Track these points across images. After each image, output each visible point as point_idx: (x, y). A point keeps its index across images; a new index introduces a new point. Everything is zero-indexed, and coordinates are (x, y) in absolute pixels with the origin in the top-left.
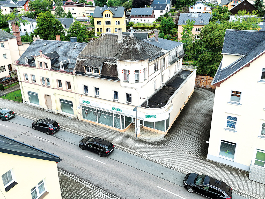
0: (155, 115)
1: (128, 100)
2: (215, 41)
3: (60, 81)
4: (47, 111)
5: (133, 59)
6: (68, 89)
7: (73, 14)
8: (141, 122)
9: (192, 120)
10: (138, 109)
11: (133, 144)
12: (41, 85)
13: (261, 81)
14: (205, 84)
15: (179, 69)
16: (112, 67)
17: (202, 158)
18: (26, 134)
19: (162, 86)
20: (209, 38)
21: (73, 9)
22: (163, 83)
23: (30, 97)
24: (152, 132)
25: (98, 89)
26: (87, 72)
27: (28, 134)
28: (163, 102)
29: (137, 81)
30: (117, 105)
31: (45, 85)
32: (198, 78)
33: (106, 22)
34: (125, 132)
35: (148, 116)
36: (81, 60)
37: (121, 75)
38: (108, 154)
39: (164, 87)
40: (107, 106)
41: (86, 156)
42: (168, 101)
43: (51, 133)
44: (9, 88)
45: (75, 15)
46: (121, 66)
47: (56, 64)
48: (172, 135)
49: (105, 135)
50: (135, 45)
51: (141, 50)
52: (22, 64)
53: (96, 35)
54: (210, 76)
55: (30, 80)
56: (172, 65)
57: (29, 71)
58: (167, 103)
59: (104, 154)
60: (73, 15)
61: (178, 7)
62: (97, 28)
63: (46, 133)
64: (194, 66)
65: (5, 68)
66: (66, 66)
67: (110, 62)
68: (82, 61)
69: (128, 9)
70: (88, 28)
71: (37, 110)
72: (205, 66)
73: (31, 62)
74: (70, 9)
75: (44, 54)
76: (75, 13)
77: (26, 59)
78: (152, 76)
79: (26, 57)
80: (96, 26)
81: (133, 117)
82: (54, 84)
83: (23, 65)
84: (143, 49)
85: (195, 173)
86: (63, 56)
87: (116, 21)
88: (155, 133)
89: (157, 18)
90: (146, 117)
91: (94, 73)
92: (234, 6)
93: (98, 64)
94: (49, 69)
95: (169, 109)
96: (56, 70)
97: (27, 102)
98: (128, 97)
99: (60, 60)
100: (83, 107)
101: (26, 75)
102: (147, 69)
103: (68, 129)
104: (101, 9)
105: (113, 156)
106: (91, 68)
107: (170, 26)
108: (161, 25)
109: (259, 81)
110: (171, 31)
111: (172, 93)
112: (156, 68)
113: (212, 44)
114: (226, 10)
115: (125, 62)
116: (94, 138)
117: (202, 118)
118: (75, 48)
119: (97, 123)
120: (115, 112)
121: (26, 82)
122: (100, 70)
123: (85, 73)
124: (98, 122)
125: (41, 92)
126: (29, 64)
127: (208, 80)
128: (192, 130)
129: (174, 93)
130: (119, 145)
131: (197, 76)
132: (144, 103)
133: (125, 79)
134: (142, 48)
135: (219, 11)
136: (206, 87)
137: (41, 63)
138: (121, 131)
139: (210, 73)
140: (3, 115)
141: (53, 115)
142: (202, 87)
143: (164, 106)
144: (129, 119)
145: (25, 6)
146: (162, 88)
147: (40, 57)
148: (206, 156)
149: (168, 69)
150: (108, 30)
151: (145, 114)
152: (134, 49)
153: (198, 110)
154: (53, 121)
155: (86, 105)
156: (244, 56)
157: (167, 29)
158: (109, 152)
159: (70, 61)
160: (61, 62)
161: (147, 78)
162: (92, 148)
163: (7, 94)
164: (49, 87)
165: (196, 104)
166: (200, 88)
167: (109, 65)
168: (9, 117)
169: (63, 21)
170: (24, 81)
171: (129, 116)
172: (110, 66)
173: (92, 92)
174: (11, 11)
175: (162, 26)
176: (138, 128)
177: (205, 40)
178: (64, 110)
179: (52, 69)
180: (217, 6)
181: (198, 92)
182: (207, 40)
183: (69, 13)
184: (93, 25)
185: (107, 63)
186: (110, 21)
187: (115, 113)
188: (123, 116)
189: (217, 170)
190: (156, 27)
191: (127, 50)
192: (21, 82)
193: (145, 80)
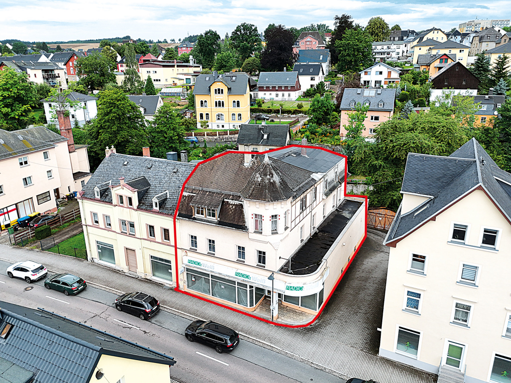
0: (301, 285)
1: (260, 262)
2: (399, 151)
3: (151, 228)
4: (129, 275)
5: (269, 200)
6: (165, 239)
7: (154, 80)
8: (280, 295)
9: (360, 289)
10: (275, 276)
11: (267, 333)
12: (120, 232)
13: (452, 242)
14: (383, 223)
15: (340, 199)
16: (235, 207)
17: (371, 354)
18: (101, 316)
19: (313, 233)
20: (390, 145)
21: (156, 72)
22: (314, 228)
23: (100, 251)
24: (297, 311)
25: (213, 242)
26: (196, 214)
27: (103, 315)
28: (314, 263)
29: (275, 232)
30: (242, 269)
31: (126, 233)
32: (372, 213)
33: (216, 102)
34: (255, 312)
35: (291, 287)
36: (187, 195)
37: (250, 223)
38: (231, 349)
39: (316, 233)
40: (228, 271)
41: (197, 352)
42: (321, 261)
43: (147, 317)
44: (59, 231)
45: (158, 83)
46: (251, 209)
47: (146, 198)
48: (327, 316)
49: (224, 318)
50: (272, 176)
51: (281, 184)
52: (90, 197)
53: (199, 126)
54: (392, 211)
55: (101, 224)
56: (329, 197)
57: (102, 209)
58: (320, 265)
59: (224, 349)
60: (155, 83)
61: (341, 70)
62: (201, 114)
63: (139, 317)
64: (367, 186)
65: (49, 196)
66: (162, 203)
67: (232, 200)
68: (189, 196)
69: (254, 71)
70: (184, 113)
71: (112, 274)
72: (384, 191)
73: (105, 196)
74: (150, 72)
75: (127, 183)
76: (158, 79)
77: (97, 189)
78: (297, 220)
79: (96, 187)
80: (199, 110)
81: (267, 289)
82: (141, 231)
83: (90, 199)
84: (283, 182)
85: (360, 378)
86: (157, 185)
87: (234, 102)
88: (302, 313)
89: (305, 90)
90: (288, 289)
91: (207, 217)
92: (440, 68)
93: (214, 202)
94: (135, 208)
95: (322, 275)
96: (146, 210)
97: (95, 260)
98: (260, 257)
99: (152, 192)
100: (188, 270)
101: (95, 215)
102: (289, 212)
103: (166, 307)
104: (207, 79)
105: (238, 353)
106: (202, 208)
107: (327, 110)
108: (312, 108)
109: (449, 242)
110: (329, 118)
111: (328, 247)
112: (303, 206)
113: (394, 157)
114: (426, 77)
115: (257, 203)
116: (209, 323)
117: (375, 285)
118: (174, 172)
119: (210, 297)
120: (240, 279)
121: (95, 227)
122: (217, 213)
123: (193, 216)
124: (212, 295)
125: (120, 243)
126: (101, 197)
127: (388, 217)
128: (359, 308)
129: (331, 246)
130: (246, 333)
131: (371, 210)
132: (284, 266)
133: (256, 228)
134: (282, 180)
135: (413, 78)
136: (384, 228)
137: (121, 197)
138: (248, 310)
139: (392, 205)
140: (68, 286)
141: (138, 282)
142: (379, 228)
143: (316, 272)
144: (260, 291)
145: (68, 64)
146: (312, 236)
147: (120, 187)
148: (378, 352)
149: (322, 204)
150: (219, 117)
151: (287, 284)
152: (271, 183)
153: (370, 272)
154: (150, 296)
155: (193, 267)
156: (432, 197)
157: (322, 114)
158: (232, 346)
159: (168, 195)
160: (155, 198)
161: (289, 226)
162: (207, 340)
163: (59, 243)
164: (133, 236)
165: (367, 260)
166: (375, 229)
167: (231, 204)
168: (78, 289)
169: (141, 101)
170: (91, 224)
171: (261, 287)
172: (232, 207)
173: (203, 246)
174: (44, 77)
175: (314, 111)
176: (275, 306)
177: (384, 148)
178: (157, 274)
179: (139, 208)
180: (411, 66)
181: (372, 237)
182: (386, 148)
183: (149, 80)
184: (192, 106)
185: (228, 202)
186: (223, 102)
187: (240, 281)
188: (251, 287)
189: (392, 373)
190: (304, 109)
191: (260, 184)
192: (85, 226)
193: (286, 228)
